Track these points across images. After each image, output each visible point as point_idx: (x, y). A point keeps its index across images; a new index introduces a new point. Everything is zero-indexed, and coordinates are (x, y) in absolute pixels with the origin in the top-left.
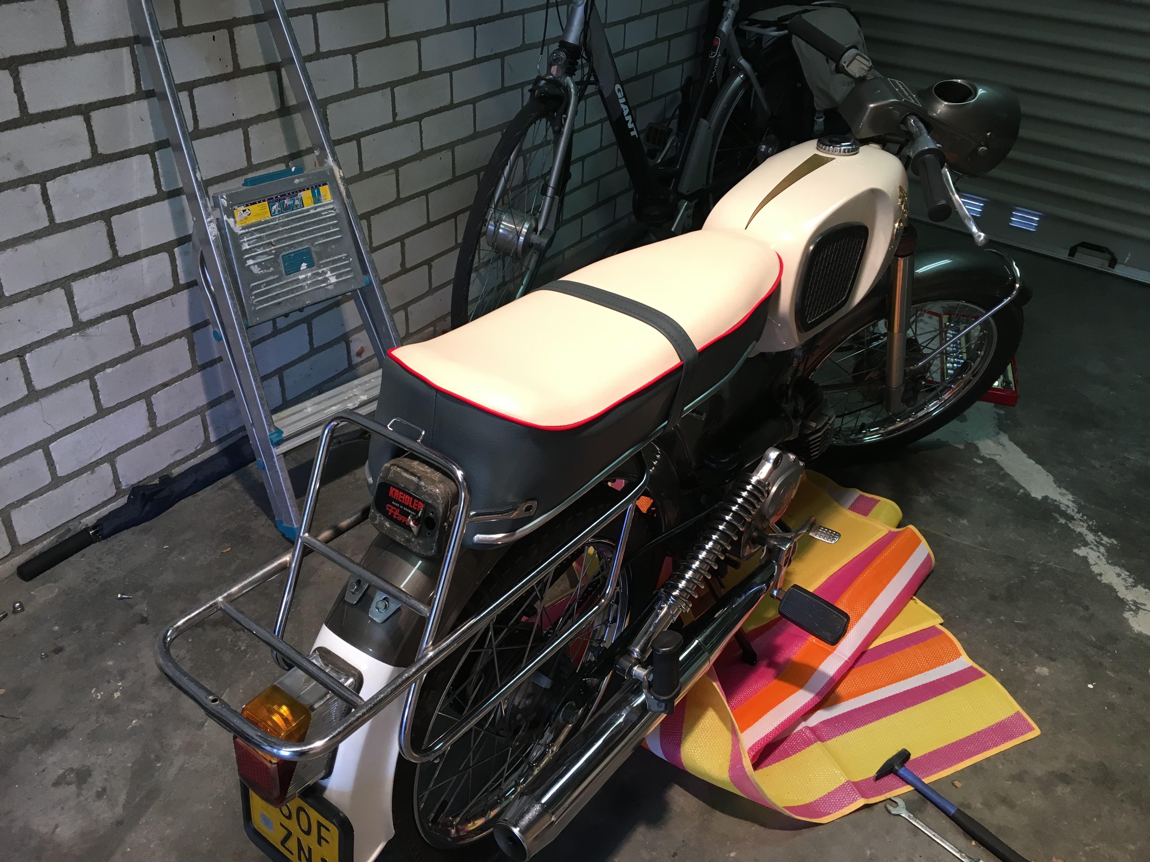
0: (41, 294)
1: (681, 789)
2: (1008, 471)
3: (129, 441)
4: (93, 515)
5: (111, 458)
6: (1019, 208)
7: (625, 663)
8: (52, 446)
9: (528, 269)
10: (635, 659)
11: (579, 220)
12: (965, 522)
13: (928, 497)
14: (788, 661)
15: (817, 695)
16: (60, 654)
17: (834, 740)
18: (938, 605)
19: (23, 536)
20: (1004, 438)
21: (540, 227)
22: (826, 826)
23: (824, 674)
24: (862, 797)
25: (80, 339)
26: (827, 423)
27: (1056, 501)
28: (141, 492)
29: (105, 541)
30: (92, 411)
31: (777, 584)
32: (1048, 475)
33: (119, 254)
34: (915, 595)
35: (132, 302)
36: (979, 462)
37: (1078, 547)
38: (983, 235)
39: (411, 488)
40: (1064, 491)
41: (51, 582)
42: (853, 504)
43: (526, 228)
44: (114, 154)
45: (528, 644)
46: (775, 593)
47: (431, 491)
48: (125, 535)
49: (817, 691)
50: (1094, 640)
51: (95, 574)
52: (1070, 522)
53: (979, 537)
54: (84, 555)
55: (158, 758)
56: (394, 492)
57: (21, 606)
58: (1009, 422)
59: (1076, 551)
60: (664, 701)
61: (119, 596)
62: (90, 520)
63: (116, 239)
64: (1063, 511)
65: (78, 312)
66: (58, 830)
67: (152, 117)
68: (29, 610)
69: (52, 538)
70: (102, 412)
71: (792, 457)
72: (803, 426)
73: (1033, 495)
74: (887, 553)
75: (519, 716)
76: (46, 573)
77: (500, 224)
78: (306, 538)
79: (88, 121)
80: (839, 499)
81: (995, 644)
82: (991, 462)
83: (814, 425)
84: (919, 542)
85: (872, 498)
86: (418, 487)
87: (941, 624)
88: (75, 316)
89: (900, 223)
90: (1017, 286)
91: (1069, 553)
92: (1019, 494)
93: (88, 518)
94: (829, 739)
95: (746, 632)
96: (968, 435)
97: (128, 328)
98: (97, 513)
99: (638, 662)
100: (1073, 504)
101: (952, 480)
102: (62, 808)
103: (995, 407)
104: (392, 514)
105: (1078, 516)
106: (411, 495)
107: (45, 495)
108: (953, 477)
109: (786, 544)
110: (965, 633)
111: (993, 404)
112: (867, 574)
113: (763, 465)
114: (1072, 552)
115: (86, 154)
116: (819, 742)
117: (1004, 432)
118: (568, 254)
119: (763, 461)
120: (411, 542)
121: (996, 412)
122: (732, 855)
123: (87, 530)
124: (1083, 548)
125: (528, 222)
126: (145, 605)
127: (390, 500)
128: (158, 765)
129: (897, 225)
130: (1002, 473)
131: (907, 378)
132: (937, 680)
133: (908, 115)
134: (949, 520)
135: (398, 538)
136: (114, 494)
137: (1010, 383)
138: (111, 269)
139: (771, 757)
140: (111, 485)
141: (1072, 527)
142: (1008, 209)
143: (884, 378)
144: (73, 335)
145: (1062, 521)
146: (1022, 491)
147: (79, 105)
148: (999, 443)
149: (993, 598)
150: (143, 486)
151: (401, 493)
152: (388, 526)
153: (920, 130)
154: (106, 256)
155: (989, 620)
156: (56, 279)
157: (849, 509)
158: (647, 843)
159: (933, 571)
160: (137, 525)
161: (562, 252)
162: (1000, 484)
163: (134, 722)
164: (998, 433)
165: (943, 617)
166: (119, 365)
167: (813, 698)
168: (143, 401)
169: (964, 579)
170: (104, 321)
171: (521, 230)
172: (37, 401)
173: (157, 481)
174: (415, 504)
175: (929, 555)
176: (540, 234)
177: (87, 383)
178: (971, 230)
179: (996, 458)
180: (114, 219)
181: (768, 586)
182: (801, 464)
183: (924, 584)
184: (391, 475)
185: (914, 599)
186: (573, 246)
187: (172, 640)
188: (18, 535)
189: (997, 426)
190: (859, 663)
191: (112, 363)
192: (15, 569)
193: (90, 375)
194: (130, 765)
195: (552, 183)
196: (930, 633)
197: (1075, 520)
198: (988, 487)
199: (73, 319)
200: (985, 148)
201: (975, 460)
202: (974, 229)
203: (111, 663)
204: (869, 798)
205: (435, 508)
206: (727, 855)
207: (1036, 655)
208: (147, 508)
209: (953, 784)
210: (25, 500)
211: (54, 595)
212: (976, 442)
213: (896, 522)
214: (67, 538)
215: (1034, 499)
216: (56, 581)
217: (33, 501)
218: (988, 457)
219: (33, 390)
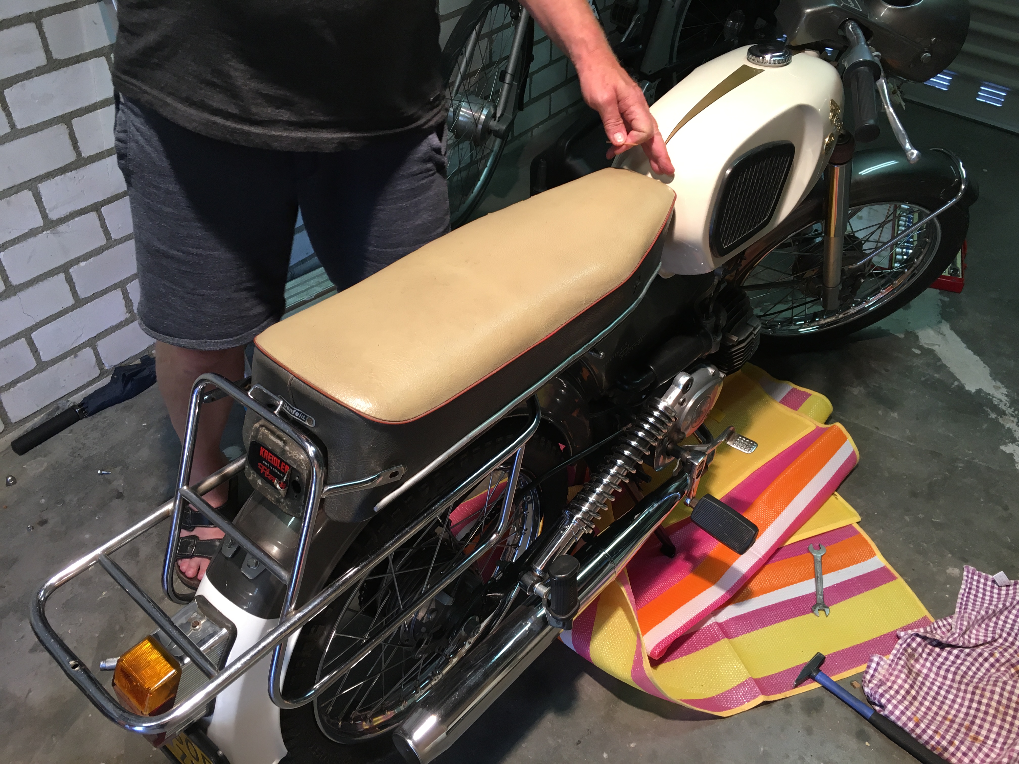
0: (10, 196)
1: (591, 678)
2: (944, 362)
3: (109, 327)
4: (80, 394)
5: (92, 343)
6: (987, 83)
7: (528, 579)
8: (33, 335)
9: (493, 151)
10: (538, 576)
11: (548, 97)
12: (895, 415)
13: (862, 388)
14: (705, 556)
15: (728, 592)
16: (44, 526)
17: (740, 637)
18: (858, 500)
19: (14, 415)
20: (946, 328)
21: (498, 115)
22: (725, 720)
23: (736, 571)
24: (763, 694)
25: (51, 236)
26: (751, 333)
27: (989, 394)
28: (122, 373)
29: (90, 417)
30: (70, 301)
31: (690, 493)
32: (985, 367)
33: (83, 155)
34: (836, 491)
35: (100, 199)
36: (918, 352)
37: (1006, 444)
38: (915, 152)
39: (278, 451)
40: (999, 384)
41: (41, 456)
42: (785, 397)
43: (484, 115)
44: (69, 59)
45: (430, 564)
46: (688, 502)
47: (295, 456)
48: (110, 412)
49: (728, 588)
50: (1010, 541)
51: (80, 449)
52: (1001, 417)
53: (908, 431)
54: (72, 431)
55: (122, 629)
56: (264, 452)
57: (14, 479)
58: (953, 310)
59: (1003, 448)
60: (562, 620)
61: (99, 472)
62: (78, 398)
63: (79, 141)
64: (996, 405)
65: (47, 211)
66: (31, 694)
67: (105, 20)
68: (20, 483)
69: (43, 415)
70: (79, 302)
71: (711, 371)
72: (725, 339)
73: (967, 388)
74: (811, 451)
75: (424, 629)
76: (37, 447)
77: (460, 110)
78: (184, 491)
79: (40, 28)
80: (771, 392)
81: (910, 543)
82: (929, 353)
83: (735, 339)
84: (845, 439)
85: (805, 392)
86: (284, 451)
87: (858, 523)
88: (44, 216)
89: (830, 137)
90: (963, 187)
91: (995, 450)
92: (953, 386)
93: (75, 396)
94: (736, 636)
95: (664, 528)
96: (909, 323)
97: (98, 223)
98: (83, 392)
99: (541, 580)
100: (1006, 398)
101: (887, 371)
102: (36, 674)
103: (940, 293)
104: (264, 473)
105: (1009, 411)
106: (278, 458)
107: (31, 378)
108: (889, 368)
109: (699, 458)
110: (881, 530)
111: (939, 291)
112: (789, 471)
113: (673, 389)
114: (999, 448)
115: (42, 60)
116: (726, 639)
117: (946, 320)
118: (536, 132)
119: (672, 386)
120: (280, 502)
121: (941, 300)
122: (633, 745)
123: (73, 408)
124: (1010, 444)
125: (487, 108)
126: (121, 481)
127: (261, 459)
128: (122, 636)
129: (827, 140)
130: (938, 364)
131: (845, 277)
132: (849, 580)
133: (847, 20)
134: (880, 412)
135: (269, 497)
136: (98, 375)
137: (958, 270)
138: (76, 169)
139: (679, 650)
140: (94, 366)
141: (1002, 422)
142: (977, 83)
143: (822, 276)
144: (45, 233)
145: (993, 416)
146: (956, 383)
147: (30, 13)
148: (939, 332)
149: (914, 494)
150: (126, 366)
151: (270, 454)
152: (260, 483)
153: (858, 38)
154: (71, 157)
155: (907, 518)
156: (22, 181)
157: (781, 402)
158: (554, 730)
159: (857, 465)
160: (120, 402)
161: (531, 129)
162: (936, 375)
163: (104, 593)
164: (940, 322)
165: (860, 515)
166: (92, 259)
167: (724, 595)
168: (119, 290)
169: (887, 475)
170: (73, 218)
171: (480, 117)
172: (15, 295)
173: (138, 362)
174: (282, 467)
175: (853, 452)
176: (498, 121)
177: (62, 276)
178: (905, 147)
179: (936, 348)
180: (75, 121)
181: (682, 494)
182: (722, 375)
183: (847, 480)
184: (260, 436)
185: (835, 495)
186: (542, 123)
187: (46, 599)
188: (9, 414)
189: (941, 314)
190: (773, 559)
191: (86, 257)
192: (9, 444)
193: (65, 268)
194: (97, 635)
195: (510, 70)
196: (848, 531)
197: (1005, 414)
198: (923, 379)
199: (43, 218)
200: (928, 55)
201: (913, 350)
202: (908, 146)
203: (87, 536)
204: (769, 695)
205: (300, 474)
206: (628, 746)
207: (950, 555)
208: (129, 386)
209: (852, 684)
210: (14, 383)
211: (43, 468)
212: (916, 331)
213: (825, 416)
214: (56, 414)
215: (968, 392)
216: (45, 456)
217: (21, 384)
218: (927, 347)
219: (11, 285)
